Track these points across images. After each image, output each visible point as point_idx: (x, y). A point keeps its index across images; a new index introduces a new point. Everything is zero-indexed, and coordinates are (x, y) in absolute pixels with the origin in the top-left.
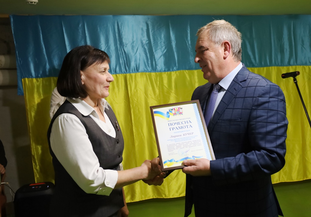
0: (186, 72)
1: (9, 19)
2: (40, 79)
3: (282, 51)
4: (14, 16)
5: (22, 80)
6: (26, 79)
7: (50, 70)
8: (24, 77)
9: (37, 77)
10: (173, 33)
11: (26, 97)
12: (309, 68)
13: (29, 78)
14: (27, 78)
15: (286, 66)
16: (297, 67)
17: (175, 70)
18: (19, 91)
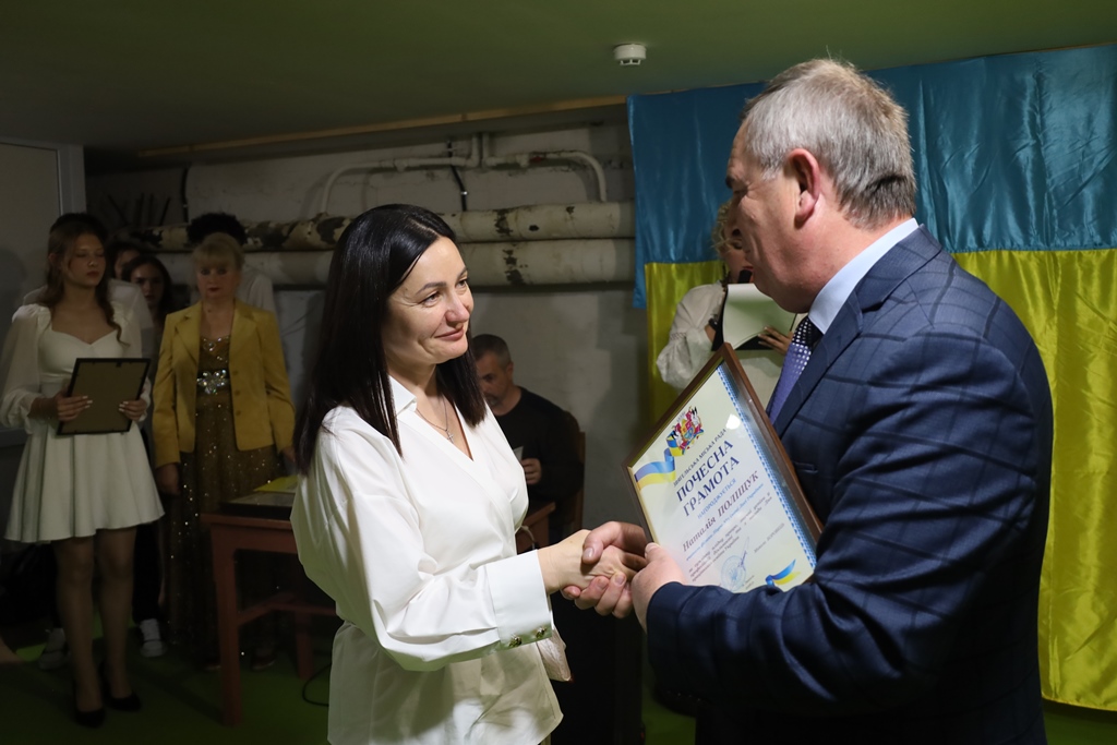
1: (624, 107)
4: (637, 99)
5: (646, 267)
6: (655, 265)
8: (650, 261)
9: (680, 261)
11: (650, 312)
13: (663, 262)
14: (658, 262)
18: (637, 296)
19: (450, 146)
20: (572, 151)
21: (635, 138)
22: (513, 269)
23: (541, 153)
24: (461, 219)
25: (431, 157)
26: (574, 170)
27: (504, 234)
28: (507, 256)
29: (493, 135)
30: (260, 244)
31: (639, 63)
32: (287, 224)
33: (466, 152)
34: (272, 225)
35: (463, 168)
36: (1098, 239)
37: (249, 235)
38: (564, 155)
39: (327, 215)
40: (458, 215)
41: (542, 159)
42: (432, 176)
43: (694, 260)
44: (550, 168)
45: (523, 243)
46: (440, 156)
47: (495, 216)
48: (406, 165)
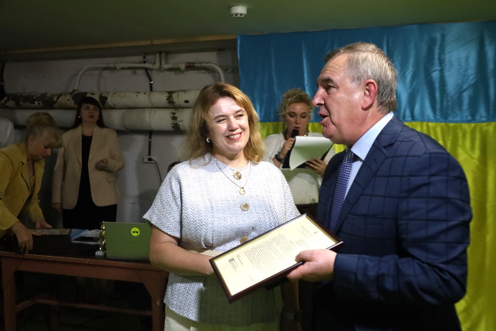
19: (144, 58)
20: (208, 63)
21: (240, 57)
22: (175, 122)
23: (192, 63)
24: (149, 96)
25: (135, 63)
26: (209, 72)
27: (171, 104)
28: (172, 116)
29: (167, 53)
30: (42, 105)
31: (243, 16)
32: (57, 95)
33: (153, 61)
34: (48, 95)
35: (151, 69)
36: (469, 118)
37: (35, 100)
38: (203, 65)
39: (78, 91)
40: (148, 94)
41: (192, 66)
42: (135, 73)
43: (269, 121)
44: (196, 71)
45: (180, 110)
46: (139, 63)
47: (167, 95)
48: (121, 67)
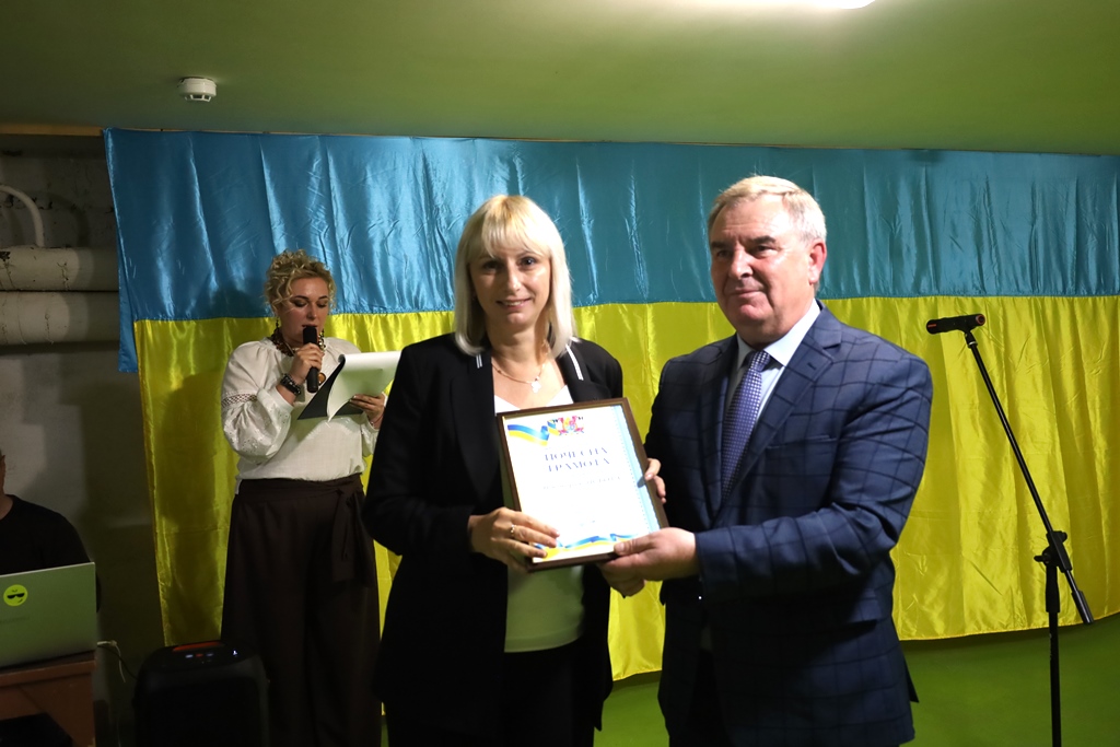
0: (622, 308)
2: (188, 324)
3: (896, 253)
4: (116, 133)
5: (135, 325)
6: (148, 322)
7: (220, 295)
8: (142, 318)
9: (180, 316)
10: (586, 194)
11: (143, 376)
12: (974, 302)
13: (157, 319)
14: (151, 319)
15: (910, 296)
16: (940, 298)
17: (593, 304)
18: (124, 358)
